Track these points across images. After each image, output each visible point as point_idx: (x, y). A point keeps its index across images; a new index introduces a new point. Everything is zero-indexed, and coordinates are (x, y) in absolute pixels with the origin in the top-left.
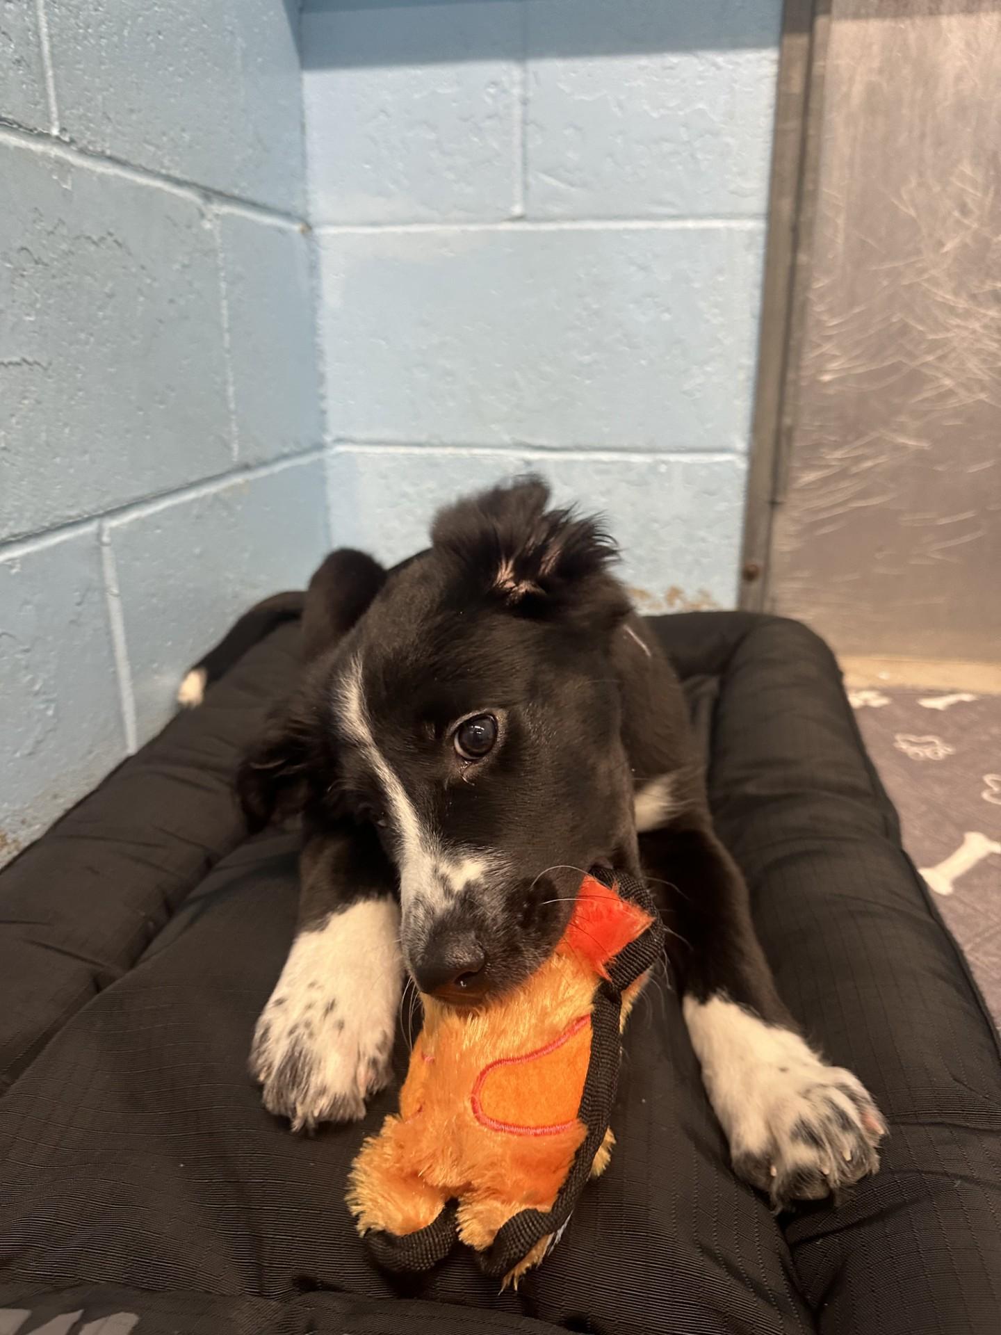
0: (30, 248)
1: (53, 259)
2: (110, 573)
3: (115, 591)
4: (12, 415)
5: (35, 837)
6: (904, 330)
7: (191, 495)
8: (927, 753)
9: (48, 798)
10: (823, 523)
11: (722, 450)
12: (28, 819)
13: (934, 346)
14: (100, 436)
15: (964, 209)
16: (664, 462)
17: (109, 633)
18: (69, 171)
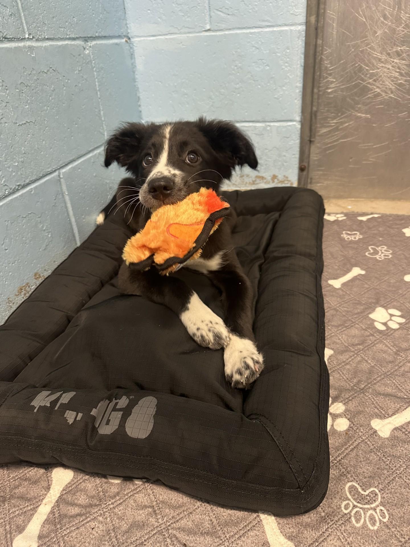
0: (24, 82)
1: (32, 83)
2: (64, 188)
3: (67, 194)
4: (25, 141)
5: (49, 274)
6: (360, 69)
7: (90, 155)
8: (352, 238)
9: (52, 262)
10: (329, 148)
11: (291, 121)
12: (46, 269)
13: (372, 75)
14: (55, 142)
15: (385, 17)
16: (269, 126)
17: (66, 207)
18: (34, 49)
